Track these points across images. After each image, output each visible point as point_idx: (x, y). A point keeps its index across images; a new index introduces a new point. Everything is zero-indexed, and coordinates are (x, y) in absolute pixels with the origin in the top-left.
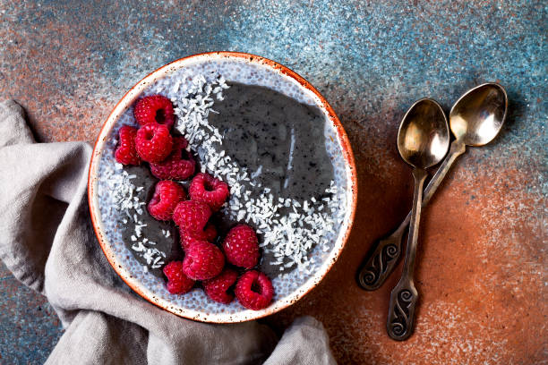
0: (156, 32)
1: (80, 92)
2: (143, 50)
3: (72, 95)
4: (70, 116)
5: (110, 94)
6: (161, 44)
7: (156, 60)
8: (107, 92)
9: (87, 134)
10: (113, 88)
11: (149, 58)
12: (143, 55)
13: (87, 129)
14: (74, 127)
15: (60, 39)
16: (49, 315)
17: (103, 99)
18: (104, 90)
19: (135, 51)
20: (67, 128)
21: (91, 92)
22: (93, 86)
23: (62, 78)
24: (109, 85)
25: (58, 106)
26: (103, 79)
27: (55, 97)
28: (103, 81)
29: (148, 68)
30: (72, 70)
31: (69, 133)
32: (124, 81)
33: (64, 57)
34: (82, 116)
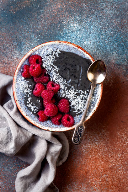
0: (35, 36)
1: (9, 55)
2: (30, 42)
3: (7, 56)
4: (6, 63)
5: (19, 56)
6: (37, 40)
7: (35, 45)
8: (18, 56)
9: (11, 70)
11: (33, 45)
12: (30, 44)
13: (11, 68)
14: (7, 67)
15: (3, 38)
17: (16, 58)
19: (28, 42)
20: (4, 67)
21: (13, 56)
22: (14, 53)
23: (3, 51)
24: (19, 53)
25: (2, 60)
26: (17, 51)
27: (1, 57)
28: (17, 52)
30: (6, 48)
31: (5, 69)
32: (24, 52)
33: (4, 44)
34: (9, 63)
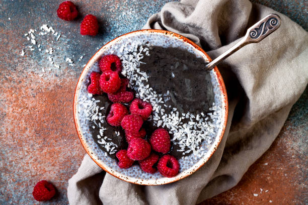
0: (62, 34)
1: (19, 68)
2: (54, 44)
3: (15, 70)
4: (14, 82)
5: (36, 69)
6: (65, 41)
7: (62, 50)
8: (34, 68)
9: (23, 92)
10: (38, 66)
11: (58, 49)
12: (55, 47)
13: (23, 89)
14: (16, 88)
15: (7, 38)
16: (3, 195)
17: (32, 72)
18: (33, 67)
19: (50, 44)
20: (12, 89)
21: (25, 68)
22: (27, 64)
23: (9, 61)
24: (36, 64)
25: (7, 77)
26: (32, 61)
27: (5, 71)
28: (32, 62)
29: (57, 54)
30: (15, 56)
31: (13, 91)
32: (44, 62)
33: (10, 48)
34: (20, 82)
